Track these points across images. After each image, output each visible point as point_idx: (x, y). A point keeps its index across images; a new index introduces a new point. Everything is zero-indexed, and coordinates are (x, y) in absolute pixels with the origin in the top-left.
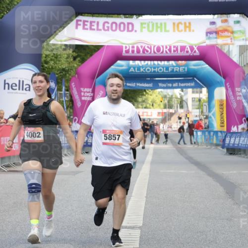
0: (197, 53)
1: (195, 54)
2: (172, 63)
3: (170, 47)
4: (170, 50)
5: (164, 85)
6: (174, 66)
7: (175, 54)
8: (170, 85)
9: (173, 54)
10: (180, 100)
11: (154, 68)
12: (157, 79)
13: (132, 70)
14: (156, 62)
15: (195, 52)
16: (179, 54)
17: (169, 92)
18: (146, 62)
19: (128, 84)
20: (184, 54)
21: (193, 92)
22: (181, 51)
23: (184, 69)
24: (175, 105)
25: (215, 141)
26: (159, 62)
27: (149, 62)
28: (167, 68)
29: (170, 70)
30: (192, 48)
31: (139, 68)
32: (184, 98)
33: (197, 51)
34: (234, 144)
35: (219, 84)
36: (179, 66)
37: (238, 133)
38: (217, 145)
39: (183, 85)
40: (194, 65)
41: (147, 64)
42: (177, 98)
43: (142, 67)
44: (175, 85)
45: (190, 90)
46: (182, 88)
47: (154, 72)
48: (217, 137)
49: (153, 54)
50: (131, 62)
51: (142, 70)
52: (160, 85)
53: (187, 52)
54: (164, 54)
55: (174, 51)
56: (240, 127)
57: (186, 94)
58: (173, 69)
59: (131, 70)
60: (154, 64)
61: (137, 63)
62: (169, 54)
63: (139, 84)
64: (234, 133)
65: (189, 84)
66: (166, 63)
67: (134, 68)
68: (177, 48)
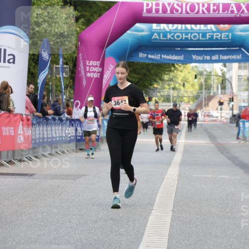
0: (246, 14)
1: (242, 15)
2: (211, 27)
3: (209, 5)
4: (208, 9)
5: (200, 58)
6: (214, 32)
7: (216, 15)
8: (208, 58)
9: (212, 14)
10: (221, 79)
11: (187, 34)
12: (189, 49)
13: (156, 36)
14: (188, 26)
15: (243, 12)
16: (221, 14)
17: (207, 67)
18: (176, 26)
19: (150, 56)
20: (228, 14)
21: (240, 68)
22: (223, 11)
23: (228, 36)
24: (215, 86)
26: (193, 26)
27: (179, 26)
28: (204, 35)
29: (208, 37)
30: (238, 7)
31: (165, 34)
32: (227, 76)
33: (246, 11)
36: (221, 32)
39: (225, 57)
40: (242, 31)
41: (177, 29)
42: (217, 76)
43: (170, 32)
44: (215, 57)
45: (235, 65)
46: (225, 62)
47: (187, 39)
49: (184, 15)
50: (155, 26)
51: (169, 36)
52: (194, 57)
53: (232, 12)
54: (201, 15)
55: (214, 11)
57: (230, 70)
58: (212, 36)
59: (154, 37)
60: (186, 29)
61: (163, 26)
62: (207, 15)
63: (165, 57)
65: (234, 57)
66: (202, 27)
67: (159, 34)
68: (218, 6)
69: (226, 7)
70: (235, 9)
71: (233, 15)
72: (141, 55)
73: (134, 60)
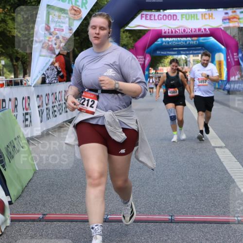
1: (207, 33)
2: (189, 39)
3: (192, 29)
5: (185, 53)
6: (190, 41)
7: (195, 33)
8: (188, 52)
10: (185, 61)
11: (178, 42)
13: (164, 44)
14: (179, 39)
15: (207, 31)
16: (197, 33)
18: (173, 39)
19: (162, 53)
20: (200, 33)
23: (196, 42)
24: (183, 64)
25: (217, 86)
26: (181, 39)
27: (175, 39)
28: (186, 42)
30: (205, 29)
31: (168, 42)
34: (234, 88)
36: (193, 41)
37: (235, 81)
38: (218, 89)
39: (196, 52)
40: (203, 40)
41: (173, 40)
42: (183, 60)
43: (171, 41)
44: (191, 52)
47: (178, 44)
48: (219, 84)
50: (164, 39)
51: (170, 43)
52: (182, 52)
53: (202, 32)
54: (188, 34)
55: (194, 31)
56: (237, 77)
57: (189, 57)
58: (190, 43)
61: (168, 39)
62: (191, 33)
65: (199, 52)
66: (185, 39)
67: (166, 42)
68: (196, 29)
69: (199, 30)
70: (203, 30)
71: (203, 33)
72: (158, 52)
73: (155, 55)
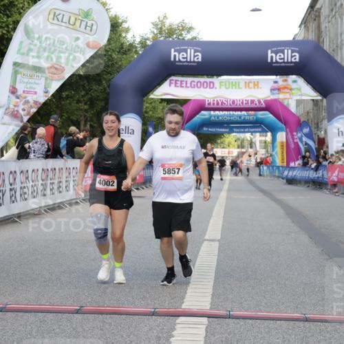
0: (264, 105)
1: (262, 106)
2: (244, 113)
3: (243, 100)
4: (242, 103)
5: (237, 130)
6: (245, 116)
7: (247, 106)
8: (242, 130)
9: (245, 106)
10: (250, 142)
11: (230, 117)
12: (232, 125)
13: (213, 118)
14: (231, 112)
15: (262, 104)
16: (250, 106)
17: (242, 135)
18: (224, 112)
19: (210, 130)
20: (253, 106)
21: (260, 136)
22: (251, 103)
23: (254, 118)
25: (277, 174)
26: (234, 112)
27: (226, 112)
28: (240, 117)
29: (242, 118)
30: (259, 101)
31: (218, 117)
32: (253, 140)
35: (281, 130)
36: (250, 115)
37: (295, 167)
38: (278, 177)
39: (252, 130)
40: (261, 115)
41: (225, 114)
42: (248, 140)
43: (221, 116)
44: (246, 130)
45: (258, 134)
46: (252, 133)
47: (230, 120)
48: (279, 170)
49: (229, 106)
50: (212, 112)
51: (220, 118)
52: (235, 130)
53: (256, 104)
54: (238, 106)
55: (246, 104)
56: (297, 163)
57: (255, 137)
58: (245, 118)
60: (230, 114)
61: (217, 112)
62: (241, 106)
63: (218, 130)
64: (292, 167)
65: (257, 130)
66: (239, 113)
67: (215, 117)
68: (248, 101)
69: (252, 102)
71: (256, 106)
72: (205, 129)
73: (201, 132)
